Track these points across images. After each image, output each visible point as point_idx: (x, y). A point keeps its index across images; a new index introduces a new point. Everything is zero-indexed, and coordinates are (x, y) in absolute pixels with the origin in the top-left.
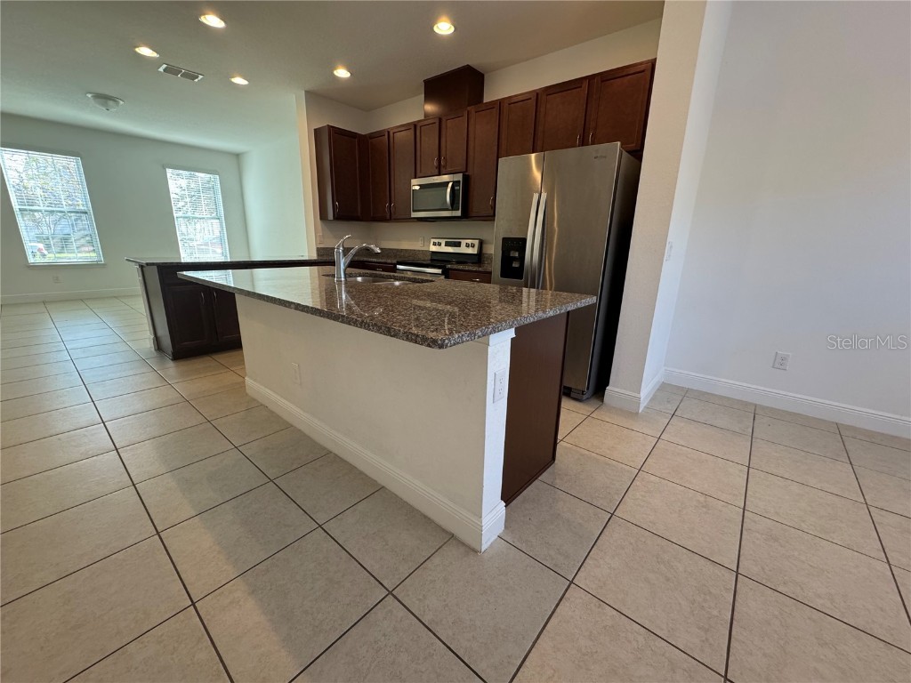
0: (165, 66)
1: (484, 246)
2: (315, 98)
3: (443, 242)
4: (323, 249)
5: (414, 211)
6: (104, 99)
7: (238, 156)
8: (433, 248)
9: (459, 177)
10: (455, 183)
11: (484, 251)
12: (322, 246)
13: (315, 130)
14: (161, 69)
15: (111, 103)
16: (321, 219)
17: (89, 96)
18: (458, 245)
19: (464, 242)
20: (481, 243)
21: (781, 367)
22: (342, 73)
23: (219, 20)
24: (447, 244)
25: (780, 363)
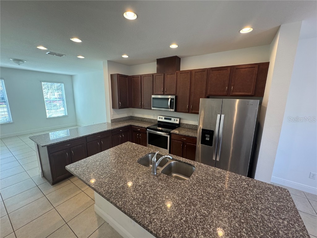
0: (49, 52)
1: (181, 120)
2: (111, 63)
3: (163, 117)
4: (113, 119)
5: (153, 107)
6: (18, 61)
7: (71, 76)
8: (159, 120)
9: (174, 97)
10: (172, 99)
11: (181, 122)
12: (113, 118)
13: (111, 75)
14: (47, 53)
15: (21, 62)
16: (113, 108)
17: (11, 59)
18: (170, 119)
19: (173, 119)
20: (180, 119)
21: (313, 178)
22: (125, 56)
23: (79, 40)
24: (165, 119)
25: (312, 176)
